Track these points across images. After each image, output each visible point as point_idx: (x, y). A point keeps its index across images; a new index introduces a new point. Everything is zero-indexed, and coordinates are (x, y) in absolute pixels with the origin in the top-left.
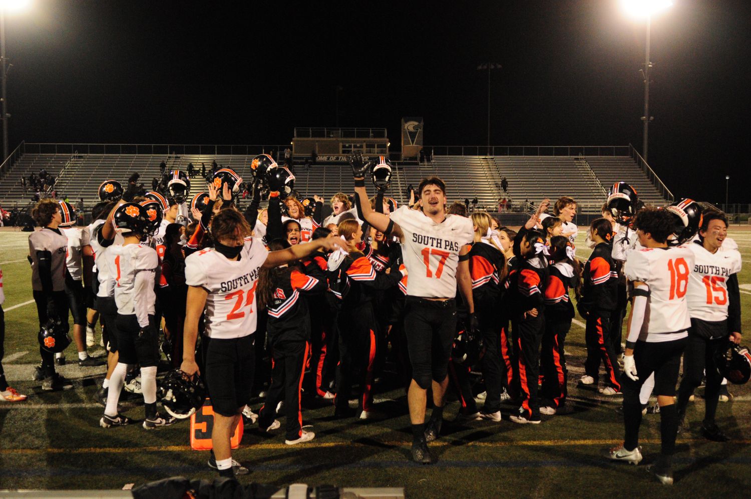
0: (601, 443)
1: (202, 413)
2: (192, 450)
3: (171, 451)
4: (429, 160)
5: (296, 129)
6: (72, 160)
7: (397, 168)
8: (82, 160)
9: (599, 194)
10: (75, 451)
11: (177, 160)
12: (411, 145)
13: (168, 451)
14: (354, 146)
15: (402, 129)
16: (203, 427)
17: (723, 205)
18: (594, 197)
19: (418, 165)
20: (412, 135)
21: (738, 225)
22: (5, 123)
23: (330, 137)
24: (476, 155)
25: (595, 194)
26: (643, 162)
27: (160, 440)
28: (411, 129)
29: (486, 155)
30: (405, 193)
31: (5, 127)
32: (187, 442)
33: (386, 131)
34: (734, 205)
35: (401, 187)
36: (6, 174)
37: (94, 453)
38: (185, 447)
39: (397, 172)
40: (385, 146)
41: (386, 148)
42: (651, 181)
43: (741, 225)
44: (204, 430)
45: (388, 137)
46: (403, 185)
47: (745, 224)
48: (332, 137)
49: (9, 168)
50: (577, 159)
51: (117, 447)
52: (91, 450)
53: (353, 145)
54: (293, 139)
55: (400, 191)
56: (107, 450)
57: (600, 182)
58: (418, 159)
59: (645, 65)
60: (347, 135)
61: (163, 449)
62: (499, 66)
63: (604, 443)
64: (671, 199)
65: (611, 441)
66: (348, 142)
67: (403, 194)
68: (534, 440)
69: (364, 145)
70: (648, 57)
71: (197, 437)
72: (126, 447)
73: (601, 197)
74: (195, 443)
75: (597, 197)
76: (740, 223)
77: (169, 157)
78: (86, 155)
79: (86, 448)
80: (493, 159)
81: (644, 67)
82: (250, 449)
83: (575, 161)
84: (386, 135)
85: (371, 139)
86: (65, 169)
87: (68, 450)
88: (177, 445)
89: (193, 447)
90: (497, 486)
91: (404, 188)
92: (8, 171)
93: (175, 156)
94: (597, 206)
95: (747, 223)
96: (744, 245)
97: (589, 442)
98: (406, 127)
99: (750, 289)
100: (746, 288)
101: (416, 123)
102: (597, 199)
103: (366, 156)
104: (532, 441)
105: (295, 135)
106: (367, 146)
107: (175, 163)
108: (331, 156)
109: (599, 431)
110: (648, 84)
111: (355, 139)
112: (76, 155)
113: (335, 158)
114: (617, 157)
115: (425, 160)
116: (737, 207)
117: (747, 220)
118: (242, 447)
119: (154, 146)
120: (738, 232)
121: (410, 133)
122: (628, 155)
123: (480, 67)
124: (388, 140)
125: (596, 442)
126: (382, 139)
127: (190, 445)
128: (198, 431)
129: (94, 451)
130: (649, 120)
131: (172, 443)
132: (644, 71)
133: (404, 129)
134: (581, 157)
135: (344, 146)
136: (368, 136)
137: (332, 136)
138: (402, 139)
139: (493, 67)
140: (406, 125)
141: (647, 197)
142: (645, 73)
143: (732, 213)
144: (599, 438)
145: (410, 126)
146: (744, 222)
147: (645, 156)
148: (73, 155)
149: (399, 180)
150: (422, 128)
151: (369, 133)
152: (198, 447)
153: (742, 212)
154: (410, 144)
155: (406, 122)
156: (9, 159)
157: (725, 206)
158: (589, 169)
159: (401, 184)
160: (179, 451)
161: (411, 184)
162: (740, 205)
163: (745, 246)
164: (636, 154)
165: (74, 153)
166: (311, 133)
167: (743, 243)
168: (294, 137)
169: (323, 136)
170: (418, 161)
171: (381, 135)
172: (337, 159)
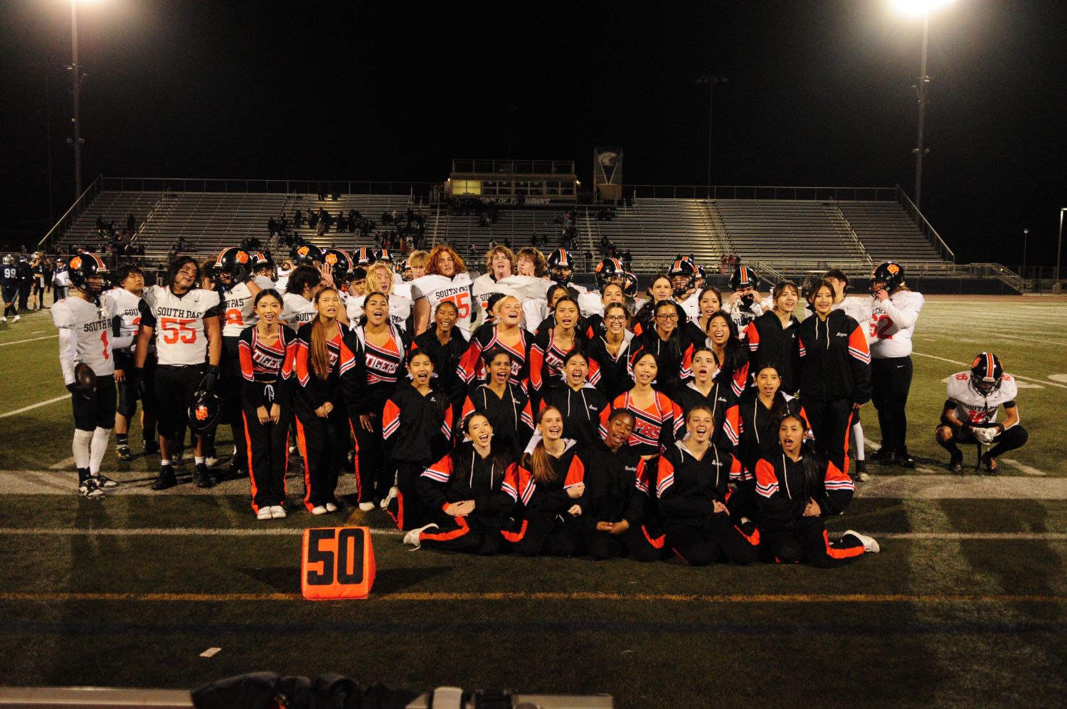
0: (879, 599)
1: (317, 548)
2: (304, 599)
3: (274, 601)
4: (629, 204)
5: (455, 161)
6: (163, 200)
7: (587, 214)
8: (176, 199)
9: (855, 251)
10: (143, 599)
11: (299, 202)
12: (607, 184)
13: (270, 601)
14: (531, 184)
15: (595, 163)
16: (319, 567)
17: (1020, 268)
18: (848, 255)
19: (616, 210)
20: (608, 170)
21: (1039, 295)
22: (77, 151)
23: (499, 172)
24: (692, 198)
25: (850, 251)
26: (915, 209)
27: (261, 583)
28: (607, 162)
29: (705, 197)
30: (597, 247)
31: (78, 156)
32: (297, 588)
33: (573, 165)
34: (1034, 268)
35: (593, 239)
36: (79, 217)
37: (169, 601)
38: (294, 595)
39: (588, 219)
40: (571, 184)
41: (573, 187)
42: (924, 234)
43: (1043, 295)
44: (321, 573)
45: (575, 173)
46: (595, 237)
47: (1047, 293)
48: (503, 173)
49: (83, 210)
50: (827, 205)
51: (200, 594)
52: (164, 597)
53: (529, 182)
54: (451, 174)
55: (591, 245)
56: (187, 597)
57: (857, 235)
58: (616, 202)
59: (919, 80)
60: (521, 169)
61: (263, 597)
62: (725, 80)
63: (883, 599)
64: (950, 258)
65: (892, 597)
66: (521, 179)
67: (594, 248)
68: (784, 593)
69: (545, 183)
70: (924, 69)
71: (310, 582)
72: (213, 593)
73: (857, 255)
74: (308, 590)
75: (853, 255)
76: (1041, 293)
77: (289, 197)
78: (181, 193)
79: (157, 593)
80: (714, 203)
81: (918, 83)
82: (385, 600)
83: (824, 208)
84: (573, 170)
85: (554, 175)
86: (154, 211)
87: (132, 595)
88: (283, 592)
89: (304, 595)
90: (734, 662)
91: (597, 241)
92: (81, 213)
93: (296, 195)
94: (852, 268)
95: (1051, 293)
96: (1051, 321)
97: (861, 598)
98: (600, 160)
99: (1065, 381)
100: (1061, 380)
101: (613, 155)
102: (852, 257)
103: (547, 198)
104: (781, 596)
105: (453, 169)
106: (548, 185)
107: (296, 205)
108: (500, 197)
109: (874, 581)
110: (922, 105)
111: (533, 175)
112: (168, 193)
113: (505, 201)
114: (880, 202)
115: (625, 204)
116: (1037, 270)
117: (1051, 288)
118: (373, 596)
119: (269, 182)
120: (1040, 304)
121: (605, 167)
122: (894, 200)
123: (699, 81)
124: (576, 176)
125: (872, 598)
126: (568, 176)
127: (300, 592)
128: (312, 575)
129: (168, 599)
130: (923, 153)
131: (277, 589)
132: (918, 87)
133: (598, 162)
134: (832, 202)
135: (517, 185)
136: (549, 172)
137: (501, 170)
138: (595, 175)
139: (716, 80)
140: (600, 158)
141: (920, 256)
142: (919, 91)
143: (1031, 278)
144: (875, 593)
145: (605, 158)
146: (1047, 291)
147: (918, 201)
148: (164, 193)
149: (589, 230)
150: (621, 162)
151: (552, 168)
152: (312, 596)
153: (1044, 277)
154: (605, 182)
155: (600, 153)
156: (82, 198)
157: (1022, 269)
158: (842, 218)
159: (592, 235)
160: (285, 601)
161: (605, 236)
162: (1041, 268)
163: (1052, 323)
164: (905, 198)
165: (166, 191)
166: (474, 168)
167: (1049, 318)
168: (452, 172)
169: (490, 171)
170: (616, 204)
171: (568, 171)
172: (509, 201)
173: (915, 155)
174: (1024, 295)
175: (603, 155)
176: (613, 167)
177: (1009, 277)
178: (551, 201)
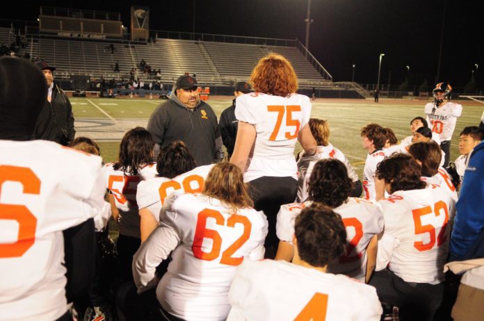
4: (155, 42)
5: (42, 8)
7: (130, 46)
15: (132, 16)
19: (147, 45)
20: (141, 21)
23: (72, 17)
28: (140, 16)
29: (197, 40)
33: (120, 15)
39: (131, 49)
40: (119, 28)
45: (121, 20)
50: (262, 47)
60: (87, 16)
64: (330, 79)
66: (87, 22)
69: (102, 25)
83: (261, 49)
85: (108, 21)
101: (144, 11)
103: (104, 35)
105: (41, 13)
106: (104, 27)
108: (73, 33)
111: (94, 20)
113: (77, 35)
114: (288, 47)
115: (151, 41)
121: (139, 19)
122: (295, 47)
124: (121, 23)
126: (116, 22)
130: (310, 22)
133: (134, 16)
134: (265, 46)
135: (85, 26)
136: (105, 19)
137: (74, 16)
138: (132, 23)
140: (136, 13)
145: (139, 13)
147: (307, 46)
149: (132, 56)
150: (148, 16)
151: (106, 17)
154: (139, 27)
155: (136, 9)
159: (135, 59)
164: (301, 46)
166: (55, 13)
168: (40, 15)
169: (66, 16)
170: (146, 41)
171: (116, 19)
172: (79, 35)
173: (306, 23)
174: (367, 99)
175: (138, 11)
176: (143, 19)
177: (359, 90)
178: (107, 37)
